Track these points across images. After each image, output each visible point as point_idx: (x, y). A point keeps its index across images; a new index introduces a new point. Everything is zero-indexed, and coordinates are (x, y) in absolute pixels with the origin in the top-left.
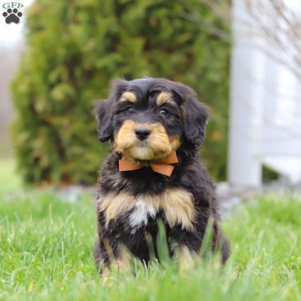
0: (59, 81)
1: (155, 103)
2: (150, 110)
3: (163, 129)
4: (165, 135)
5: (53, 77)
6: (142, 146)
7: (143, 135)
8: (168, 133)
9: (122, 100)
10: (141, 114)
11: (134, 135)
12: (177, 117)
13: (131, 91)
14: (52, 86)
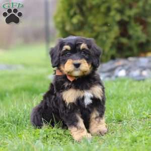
0: (75, 14)
1: (80, 49)
2: (78, 53)
3: (85, 61)
4: (87, 64)
5: (72, 12)
6: (77, 70)
7: (77, 66)
9: (64, 49)
10: (74, 56)
11: (73, 66)
12: (89, 54)
13: (67, 45)
14: (72, 17)
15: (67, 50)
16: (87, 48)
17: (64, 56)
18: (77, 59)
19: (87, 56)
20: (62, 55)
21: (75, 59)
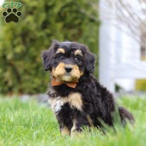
1: (74, 54)
2: (71, 58)
3: (78, 68)
4: (78, 70)
6: (68, 75)
7: (68, 70)
8: (80, 69)
9: (58, 52)
10: (67, 60)
11: (64, 70)
12: (83, 61)
13: (62, 48)
15: (61, 53)
16: (82, 55)
17: (57, 59)
18: (70, 64)
19: (80, 63)
20: (55, 58)
21: (67, 64)
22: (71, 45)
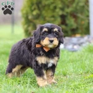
2: (52, 34)
3: (56, 39)
6: (51, 44)
13: (46, 28)
15: (45, 31)
16: (58, 31)
17: (43, 35)
19: (57, 36)
20: (42, 35)
21: (50, 38)
22: (51, 26)
